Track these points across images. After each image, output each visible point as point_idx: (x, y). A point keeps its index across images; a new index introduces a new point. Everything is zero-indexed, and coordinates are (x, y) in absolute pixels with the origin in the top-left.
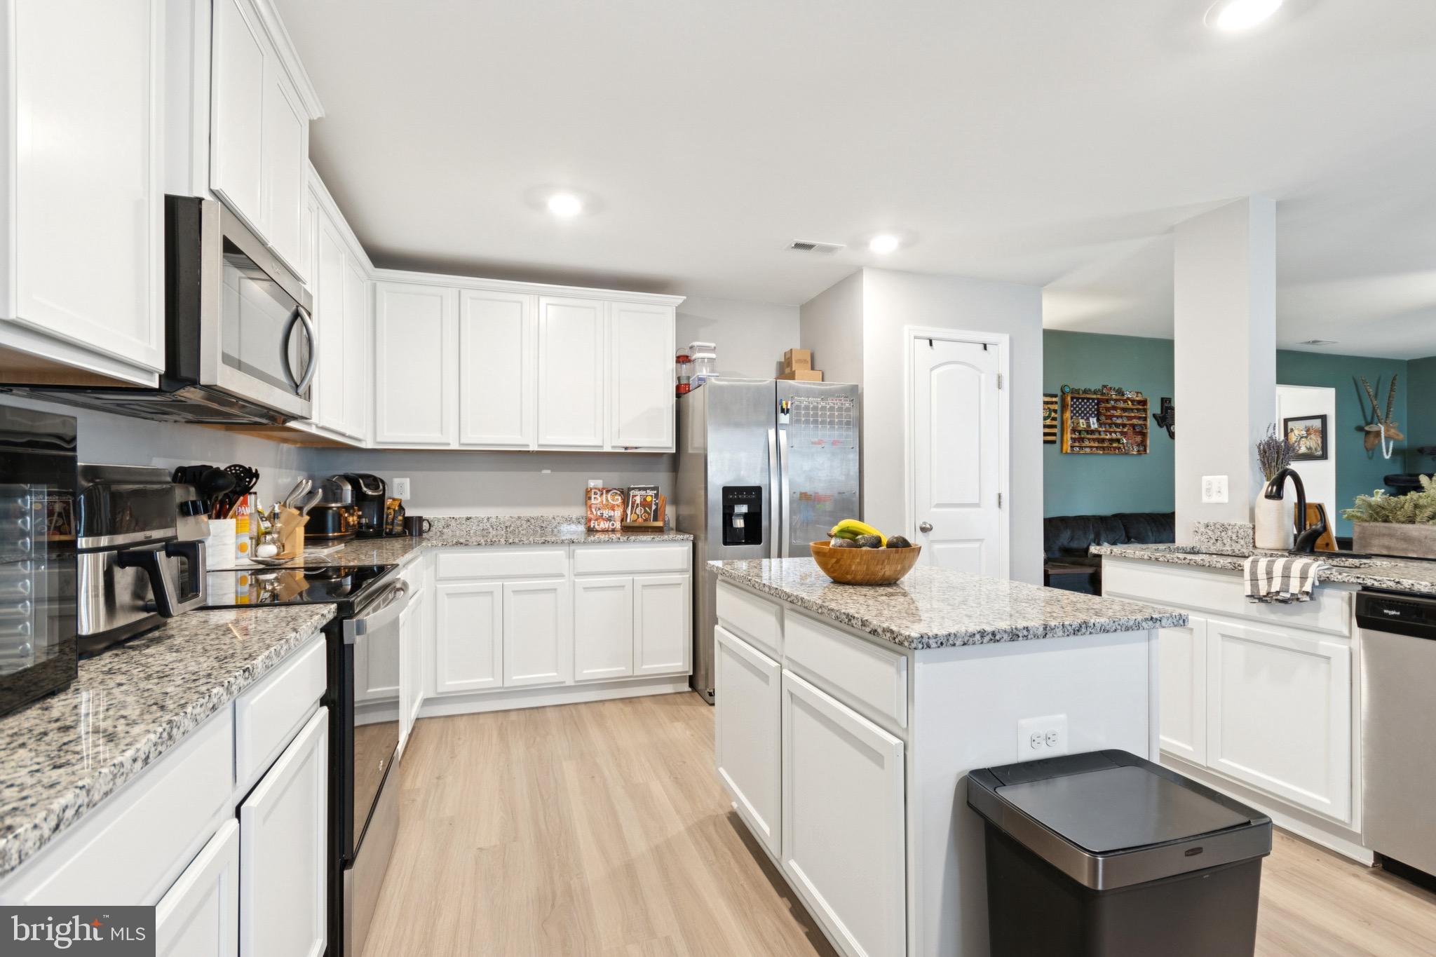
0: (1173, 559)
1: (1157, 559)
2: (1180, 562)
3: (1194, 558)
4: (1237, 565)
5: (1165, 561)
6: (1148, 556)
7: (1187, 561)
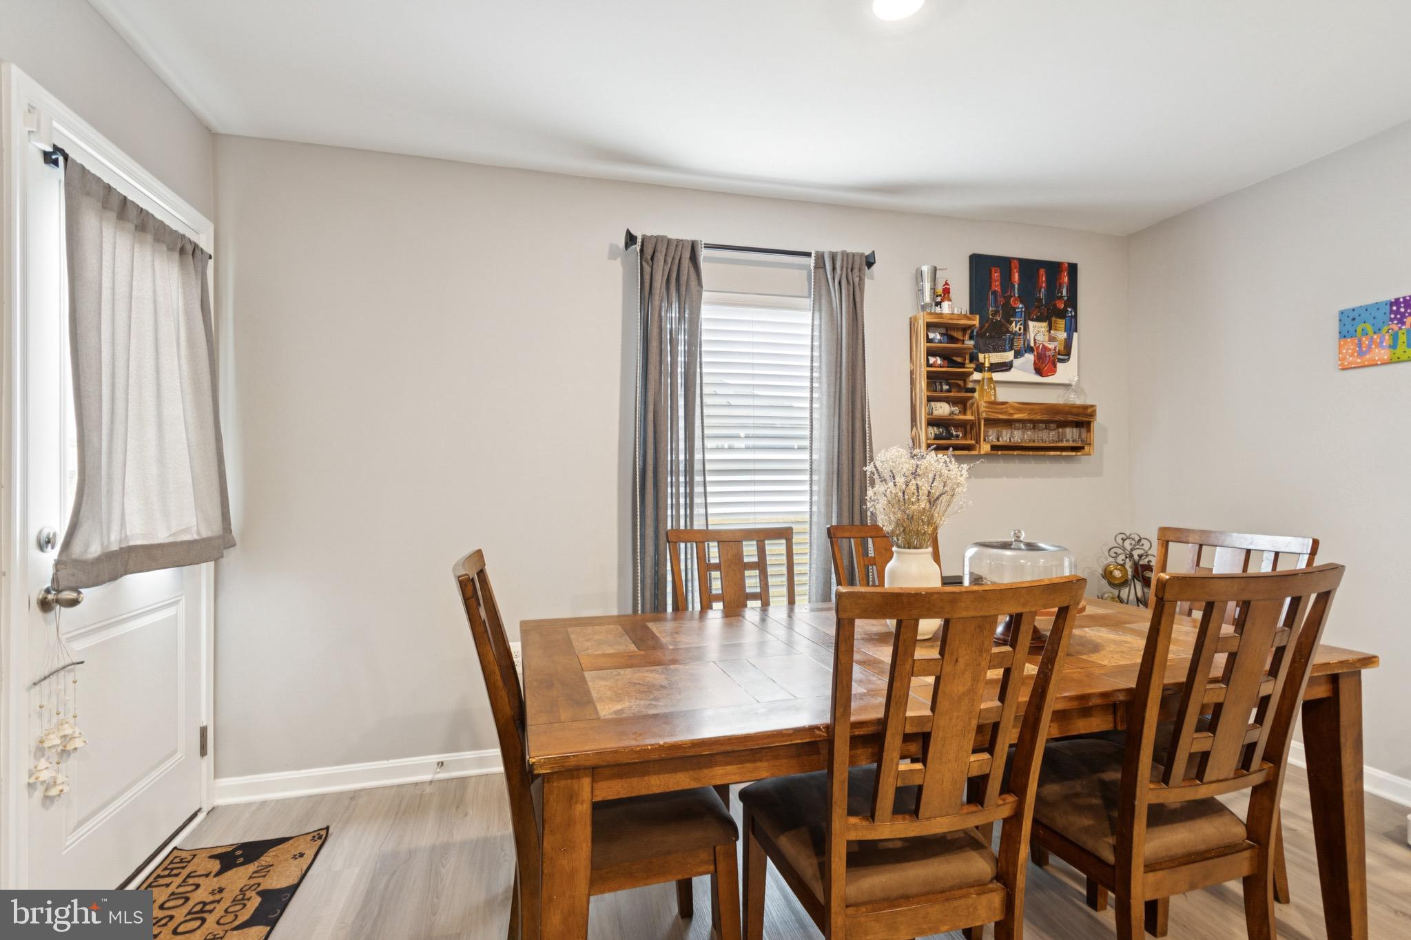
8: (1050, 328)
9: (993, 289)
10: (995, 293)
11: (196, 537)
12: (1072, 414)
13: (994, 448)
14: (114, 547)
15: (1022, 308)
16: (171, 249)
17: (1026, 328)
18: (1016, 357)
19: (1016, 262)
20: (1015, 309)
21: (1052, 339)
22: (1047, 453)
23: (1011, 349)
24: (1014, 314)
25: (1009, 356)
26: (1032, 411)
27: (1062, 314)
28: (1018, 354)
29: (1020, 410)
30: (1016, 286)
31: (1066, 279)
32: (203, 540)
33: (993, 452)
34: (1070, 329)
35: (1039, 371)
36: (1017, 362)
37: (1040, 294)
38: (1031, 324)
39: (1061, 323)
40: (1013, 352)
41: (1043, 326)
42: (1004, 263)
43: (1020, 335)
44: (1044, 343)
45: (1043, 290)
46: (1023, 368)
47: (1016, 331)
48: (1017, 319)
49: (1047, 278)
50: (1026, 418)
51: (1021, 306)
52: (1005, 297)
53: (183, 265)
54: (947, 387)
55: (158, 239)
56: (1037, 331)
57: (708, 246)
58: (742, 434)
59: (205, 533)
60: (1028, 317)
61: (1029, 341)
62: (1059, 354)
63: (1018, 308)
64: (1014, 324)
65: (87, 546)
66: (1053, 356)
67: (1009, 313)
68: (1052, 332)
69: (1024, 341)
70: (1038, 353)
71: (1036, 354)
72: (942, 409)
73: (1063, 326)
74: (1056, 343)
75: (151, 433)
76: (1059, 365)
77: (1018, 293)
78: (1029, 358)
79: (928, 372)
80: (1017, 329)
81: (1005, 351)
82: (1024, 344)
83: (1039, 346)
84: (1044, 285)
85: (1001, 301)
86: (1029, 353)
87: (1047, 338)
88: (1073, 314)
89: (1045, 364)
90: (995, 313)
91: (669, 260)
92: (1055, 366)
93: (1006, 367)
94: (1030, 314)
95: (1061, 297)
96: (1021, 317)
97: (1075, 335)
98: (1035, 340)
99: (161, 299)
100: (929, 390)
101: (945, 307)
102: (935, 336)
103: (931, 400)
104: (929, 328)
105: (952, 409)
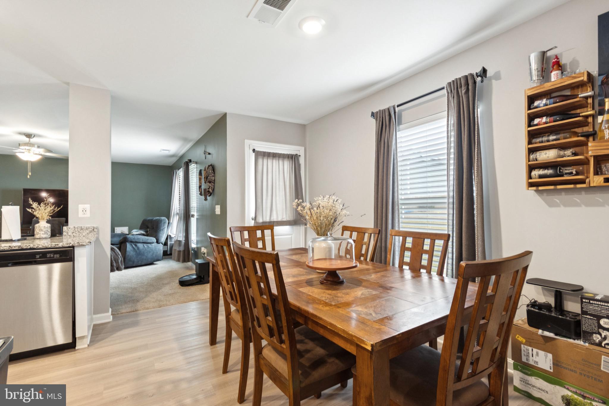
16: (285, 158)
33: (606, 185)
53: (290, 160)
54: (555, 137)
57: (398, 106)
59: (291, 219)
72: (549, 155)
79: (529, 131)
100: (530, 143)
101: (554, 75)
102: (541, 104)
103: (531, 151)
104: (531, 99)
105: (562, 153)
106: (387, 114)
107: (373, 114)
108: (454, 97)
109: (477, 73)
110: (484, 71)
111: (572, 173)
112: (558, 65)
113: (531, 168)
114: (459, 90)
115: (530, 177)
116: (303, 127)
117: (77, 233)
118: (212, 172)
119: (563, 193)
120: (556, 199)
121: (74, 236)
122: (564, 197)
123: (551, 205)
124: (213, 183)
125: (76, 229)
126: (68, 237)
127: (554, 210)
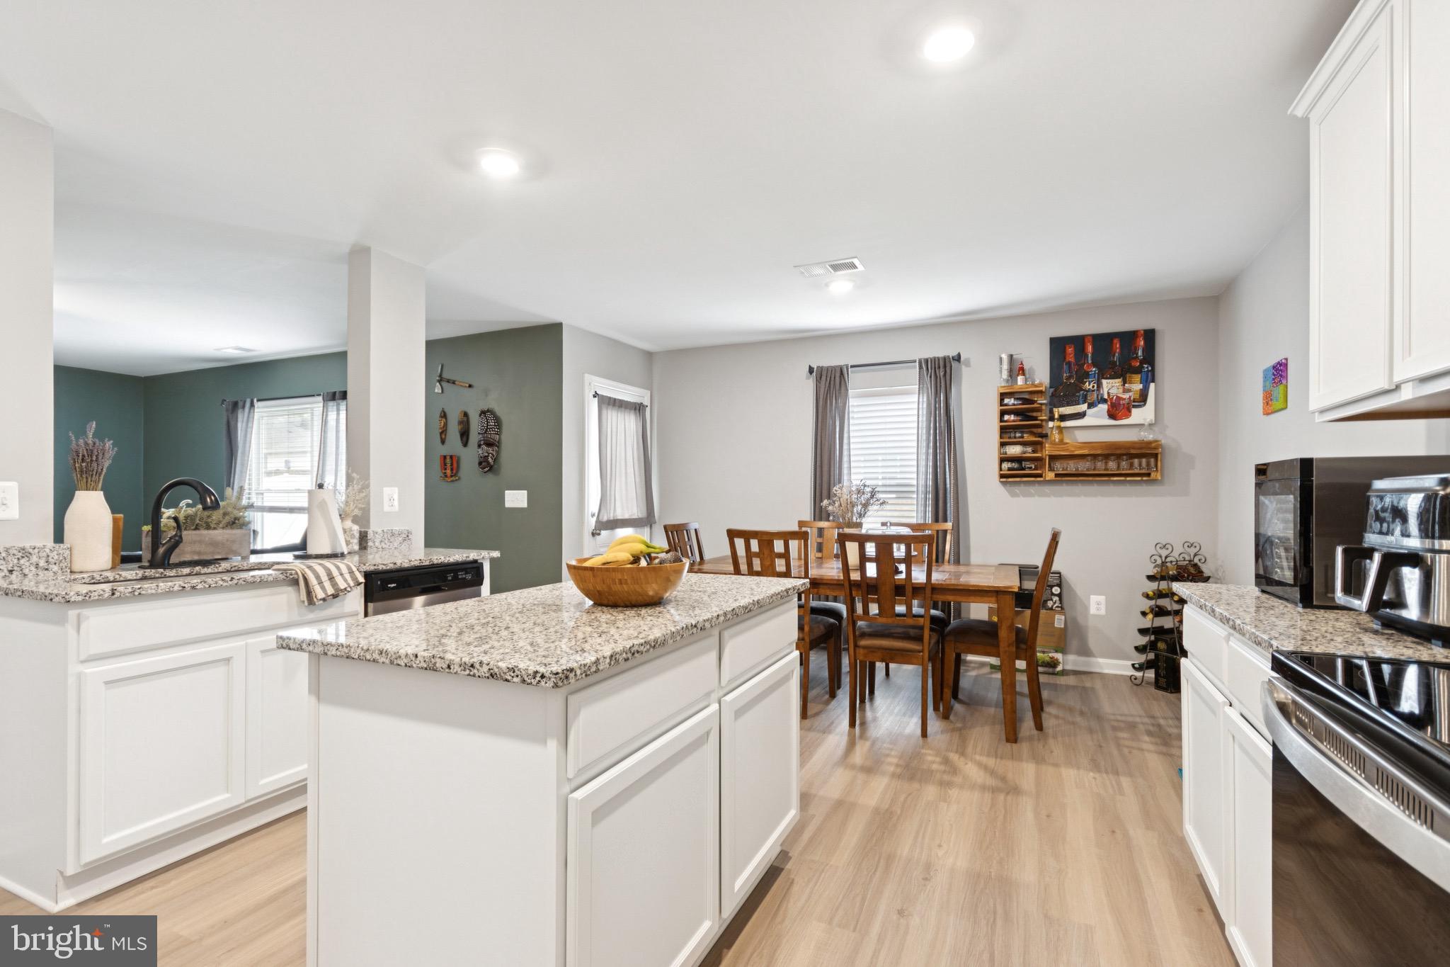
0: (216, 583)
1: (193, 588)
2: (225, 584)
3: (242, 576)
4: (288, 574)
5: (205, 587)
6: (180, 586)
7: (235, 581)
8: (1124, 382)
9: (1067, 360)
10: (1069, 363)
11: (637, 517)
12: (1134, 448)
13: (1057, 475)
14: (612, 518)
15: (1095, 371)
16: (631, 409)
17: (1099, 386)
18: (1089, 408)
19: (1090, 338)
20: (1088, 372)
21: (1125, 391)
22: (1112, 479)
23: (1084, 402)
24: (1087, 375)
25: (1084, 407)
26: (1093, 448)
27: (1138, 371)
28: (1091, 406)
29: (1081, 448)
30: (1090, 355)
31: (1142, 343)
32: (639, 519)
33: (1057, 479)
34: (1146, 381)
35: (1112, 415)
36: (1090, 412)
37: (1114, 358)
38: (1104, 382)
39: (1137, 377)
40: (1086, 405)
41: (1118, 382)
42: (1078, 341)
43: (1093, 391)
44: (1118, 395)
45: (1117, 355)
46: (1097, 416)
47: (1089, 389)
48: (1091, 380)
49: (1120, 345)
50: (1087, 453)
51: (1094, 369)
52: (1078, 365)
53: (636, 414)
54: (1020, 435)
55: (626, 408)
56: (1111, 387)
57: (852, 367)
58: (880, 477)
59: (640, 516)
60: (1102, 375)
61: (1103, 395)
62: (1134, 402)
63: (1092, 371)
64: (1087, 384)
65: (603, 516)
66: (1128, 404)
67: (1084, 376)
68: (1126, 385)
69: (1098, 395)
70: (1111, 403)
71: (1109, 403)
72: (1015, 450)
73: (1139, 379)
74: (1131, 394)
75: (623, 479)
76: (1134, 411)
77: (1092, 360)
78: (1104, 407)
79: (1001, 426)
80: (1091, 387)
81: (1078, 404)
82: (1098, 397)
83: (1112, 398)
84: (1118, 351)
85: (1075, 368)
86: (1103, 403)
87: (1121, 390)
88: (1150, 368)
89: (1117, 410)
90: (1068, 378)
91: (828, 379)
92: (1130, 412)
93: (1081, 415)
94: (1103, 375)
95: (1137, 357)
96: (1095, 377)
97: (1152, 386)
98: (1108, 393)
99: (627, 429)
100: (1001, 438)
101: (1020, 380)
102: (1010, 401)
103: (1003, 444)
104: (1003, 396)
105: (1025, 449)
106: (838, 375)
107: (811, 370)
108: (931, 377)
109: (953, 357)
110: (959, 355)
111: (1031, 468)
112: (1022, 370)
113: (1002, 460)
114: (937, 372)
115: (1001, 470)
116: (649, 356)
117: (386, 541)
118: (495, 425)
119: (1022, 485)
120: (1017, 489)
121: (382, 548)
122: (1023, 487)
123: (1013, 495)
124: (496, 446)
125: (386, 536)
126: (375, 549)
127: (1016, 499)
